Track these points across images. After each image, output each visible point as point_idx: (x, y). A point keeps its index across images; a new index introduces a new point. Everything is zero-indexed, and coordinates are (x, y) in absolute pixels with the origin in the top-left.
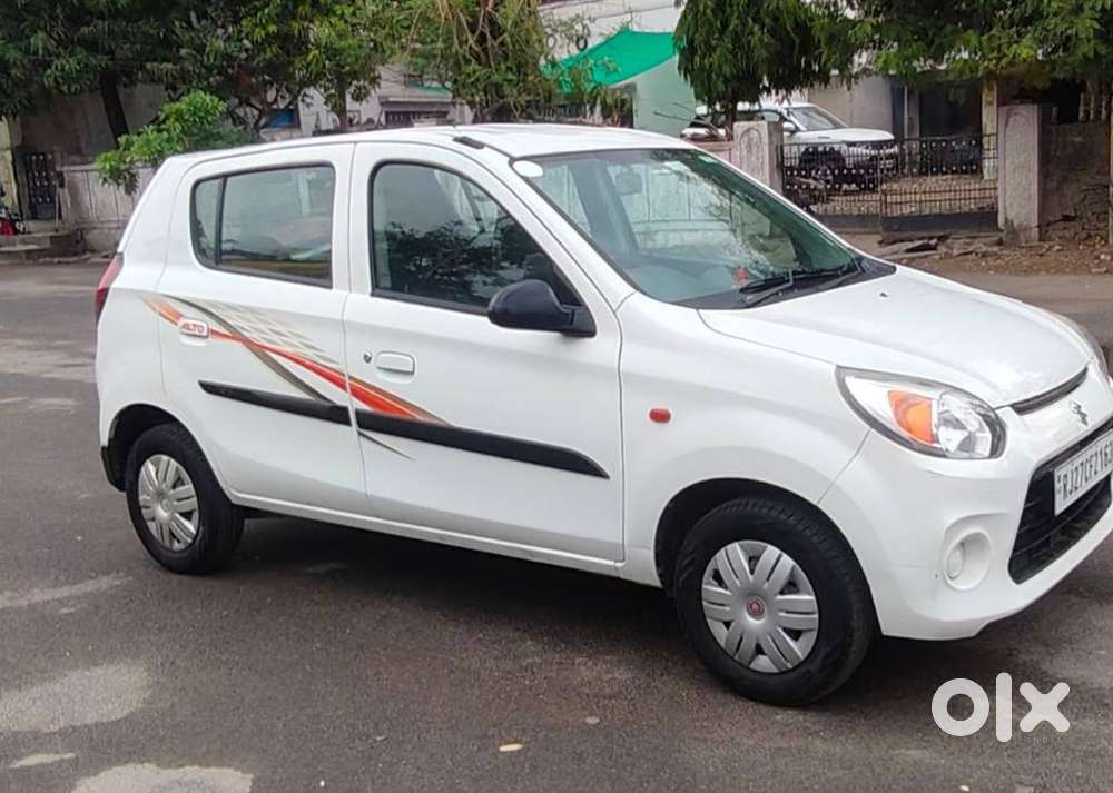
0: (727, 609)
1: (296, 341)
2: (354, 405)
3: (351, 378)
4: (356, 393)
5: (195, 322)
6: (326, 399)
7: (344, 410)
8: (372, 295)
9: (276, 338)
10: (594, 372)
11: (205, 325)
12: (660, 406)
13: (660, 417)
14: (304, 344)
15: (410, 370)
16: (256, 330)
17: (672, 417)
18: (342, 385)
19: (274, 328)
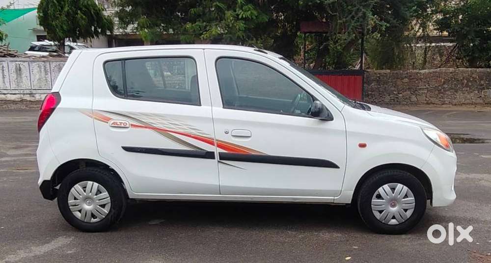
0: (383, 206)
1: (185, 127)
2: (217, 151)
3: (217, 140)
4: (219, 146)
5: (120, 121)
6: (202, 149)
7: (213, 153)
8: (224, 108)
9: (172, 126)
10: (336, 132)
11: (127, 123)
12: (362, 142)
13: (363, 146)
14: (190, 128)
15: (250, 135)
16: (161, 123)
17: (367, 145)
18: (212, 143)
19: (170, 122)
